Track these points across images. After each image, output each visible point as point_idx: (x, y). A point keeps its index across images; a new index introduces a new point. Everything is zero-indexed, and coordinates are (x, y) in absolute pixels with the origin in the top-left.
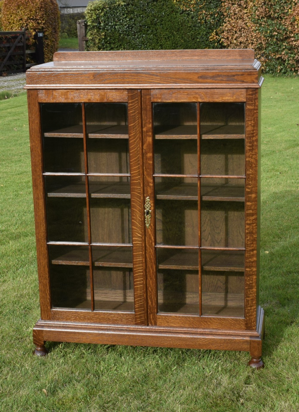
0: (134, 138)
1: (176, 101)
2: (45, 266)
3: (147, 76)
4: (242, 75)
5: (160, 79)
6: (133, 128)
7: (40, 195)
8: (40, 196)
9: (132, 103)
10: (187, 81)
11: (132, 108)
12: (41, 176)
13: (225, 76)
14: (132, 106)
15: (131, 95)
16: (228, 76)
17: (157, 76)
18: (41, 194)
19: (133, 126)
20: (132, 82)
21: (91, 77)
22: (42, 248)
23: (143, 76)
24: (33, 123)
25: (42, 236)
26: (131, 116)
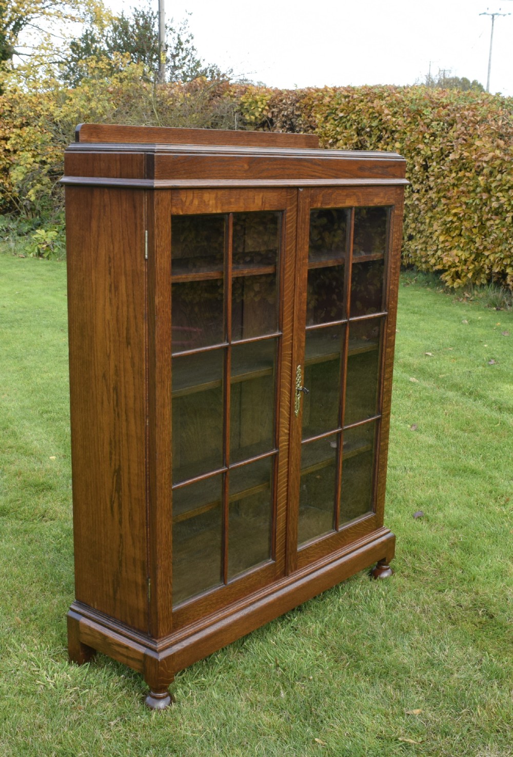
0: (290, 270)
1: (335, 206)
2: (168, 534)
3: (309, 165)
4: (394, 166)
5: (323, 171)
6: (290, 254)
7: (166, 398)
8: (166, 401)
9: (291, 210)
10: (347, 175)
11: (290, 220)
12: (170, 359)
13: (380, 167)
14: (290, 216)
15: (291, 198)
16: (383, 167)
17: (319, 165)
18: (169, 394)
19: (290, 249)
20: (293, 175)
21: (246, 167)
22: (166, 499)
23: (305, 166)
24: (162, 258)
25: (167, 476)
26: (287, 234)
